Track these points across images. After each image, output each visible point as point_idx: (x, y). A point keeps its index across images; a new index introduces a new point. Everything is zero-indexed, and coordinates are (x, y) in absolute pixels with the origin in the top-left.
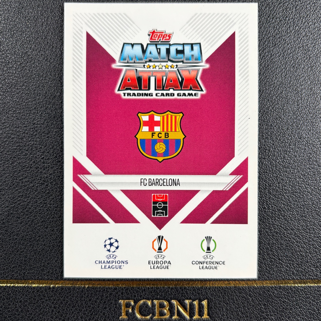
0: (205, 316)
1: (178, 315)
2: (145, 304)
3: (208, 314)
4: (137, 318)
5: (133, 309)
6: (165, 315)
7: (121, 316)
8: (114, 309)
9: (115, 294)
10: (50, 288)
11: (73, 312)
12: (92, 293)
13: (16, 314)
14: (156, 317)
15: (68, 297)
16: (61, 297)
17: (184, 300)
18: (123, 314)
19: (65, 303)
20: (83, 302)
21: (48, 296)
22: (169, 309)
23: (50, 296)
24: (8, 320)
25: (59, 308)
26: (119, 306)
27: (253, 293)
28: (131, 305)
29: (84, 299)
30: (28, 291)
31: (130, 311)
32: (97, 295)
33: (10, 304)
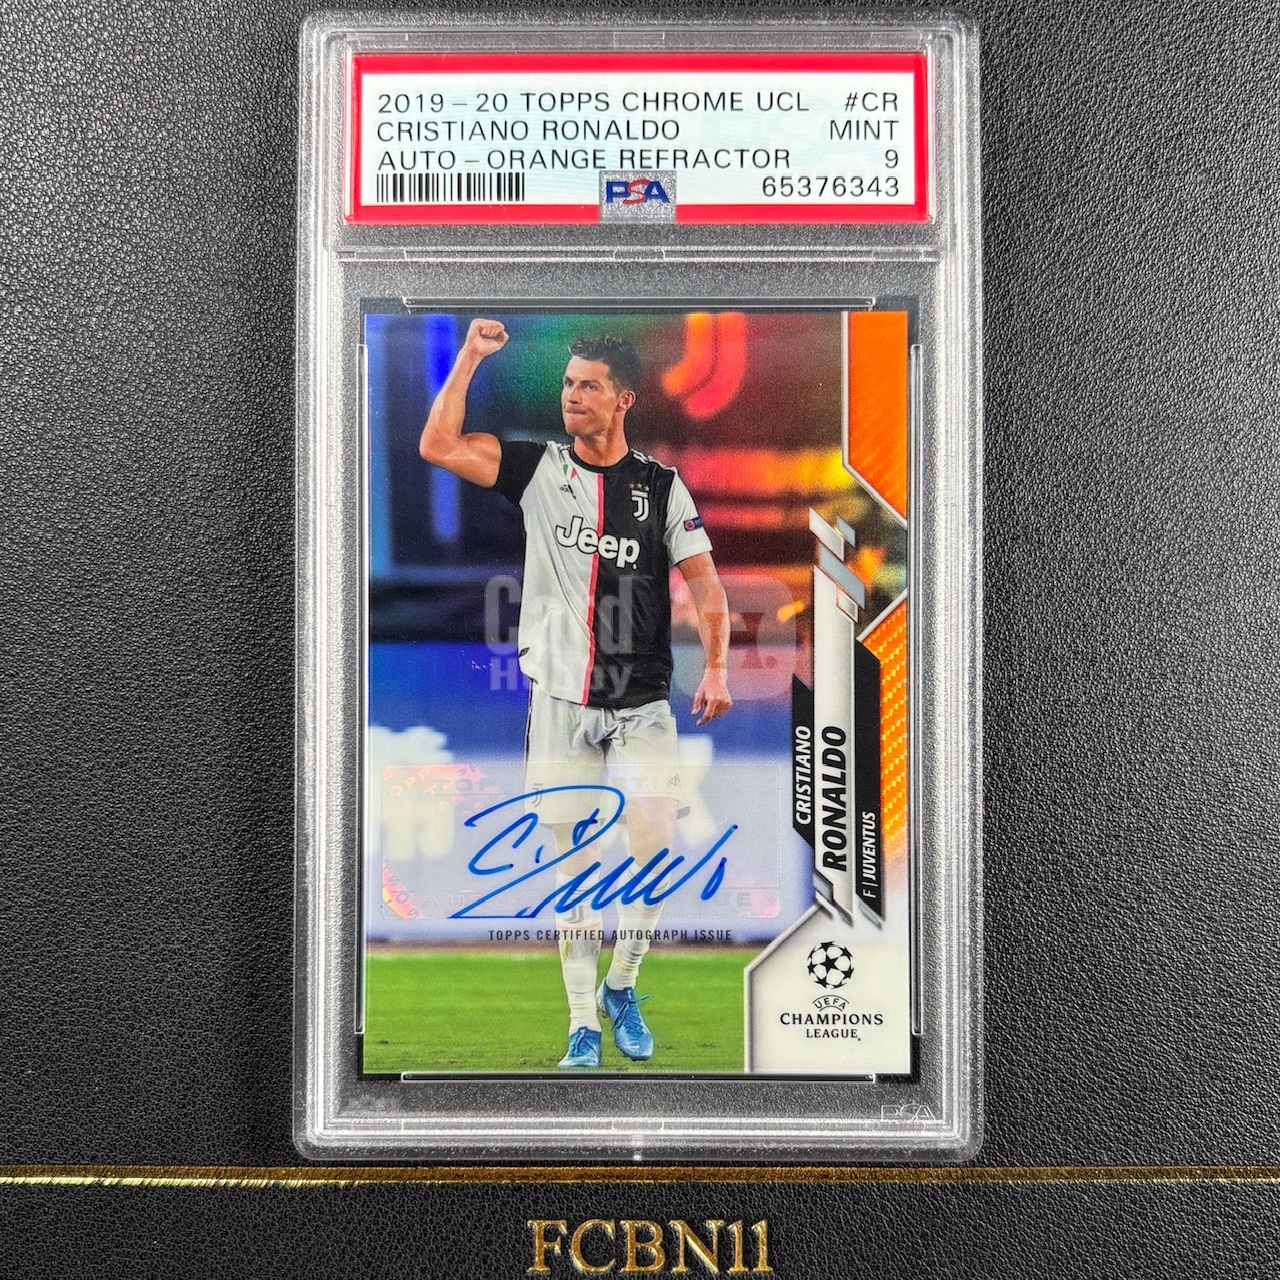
0: (762, 1267)
1: (686, 1264)
2: (597, 1231)
3: (770, 1261)
4: (575, 1270)
5: (565, 1246)
6: (651, 1261)
7: (532, 1265)
8: (514, 1246)
9: (516, 1204)
10: (336, 1188)
11: (400, 1255)
12: (453, 1201)
13: (243, 1260)
14: (627, 1269)
15: (387, 1213)
16: (368, 1215)
17: (704, 1220)
18: (537, 1259)
19: (377, 1230)
20: (429, 1227)
21: (330, 1211)
22: (662, 1245)
23: (338, 1211)
24: (222, 1275)
25: (360, 1244)
26: (527, 1236)
27: (892, 1204)
28: (560, 1234)
29: (431, 1220)
30: (276, 1197)
31: (557, 1249)
32: (465, 1206)
33: (227, 1233)
